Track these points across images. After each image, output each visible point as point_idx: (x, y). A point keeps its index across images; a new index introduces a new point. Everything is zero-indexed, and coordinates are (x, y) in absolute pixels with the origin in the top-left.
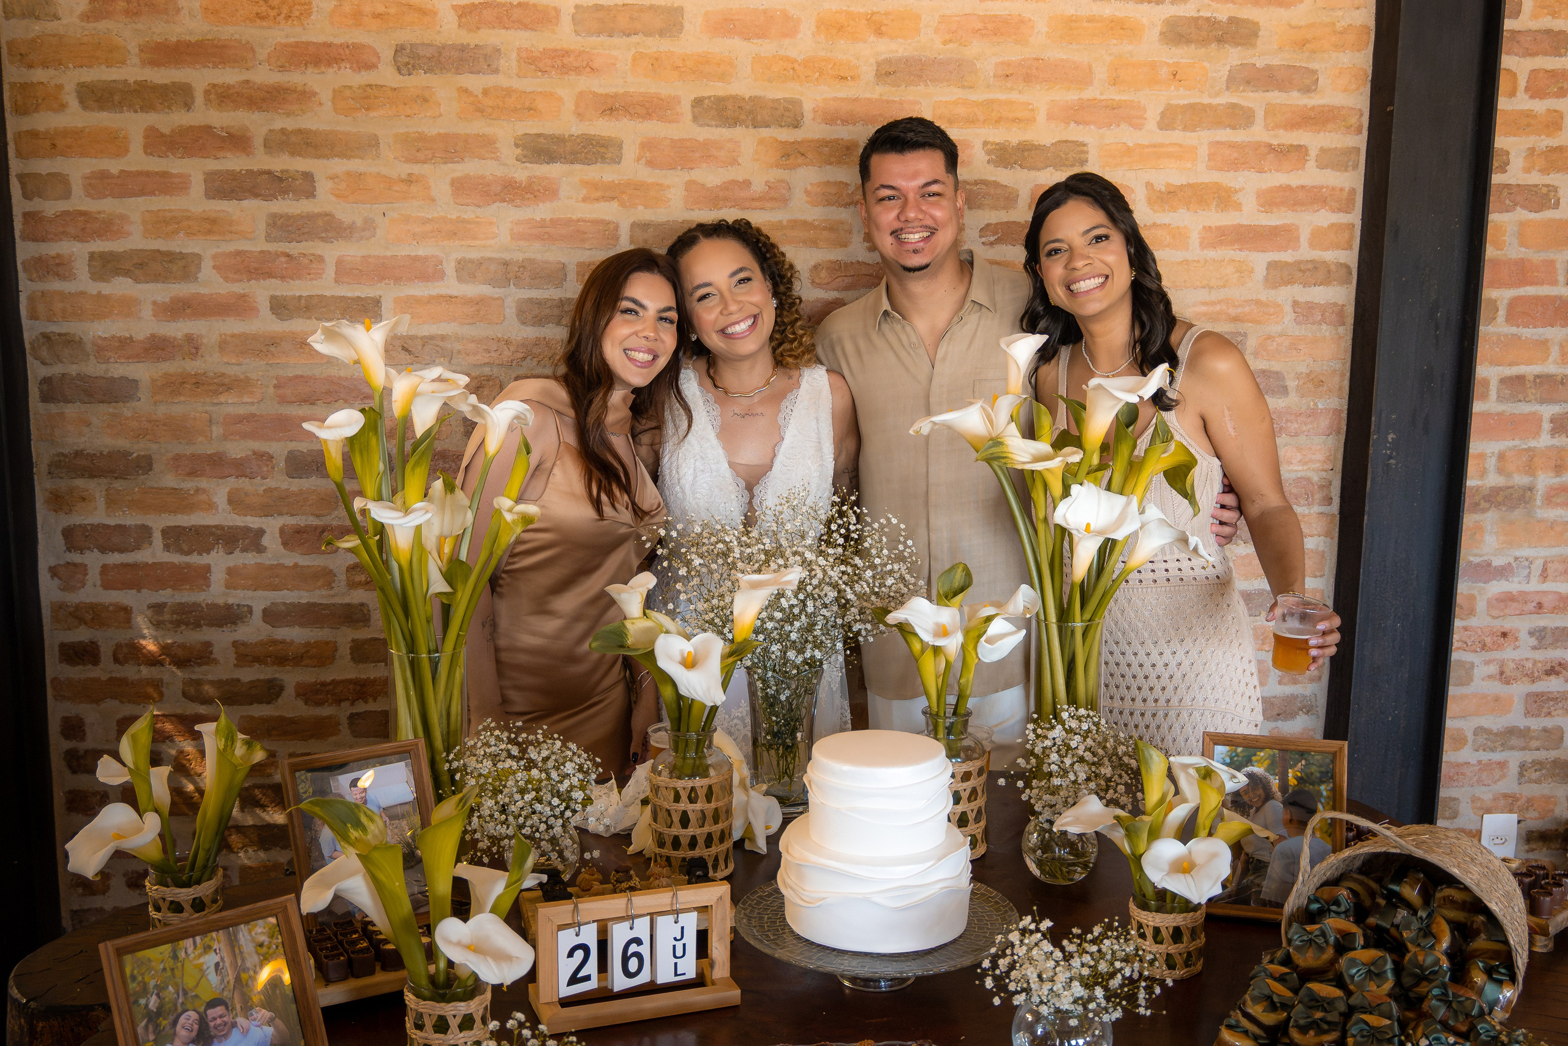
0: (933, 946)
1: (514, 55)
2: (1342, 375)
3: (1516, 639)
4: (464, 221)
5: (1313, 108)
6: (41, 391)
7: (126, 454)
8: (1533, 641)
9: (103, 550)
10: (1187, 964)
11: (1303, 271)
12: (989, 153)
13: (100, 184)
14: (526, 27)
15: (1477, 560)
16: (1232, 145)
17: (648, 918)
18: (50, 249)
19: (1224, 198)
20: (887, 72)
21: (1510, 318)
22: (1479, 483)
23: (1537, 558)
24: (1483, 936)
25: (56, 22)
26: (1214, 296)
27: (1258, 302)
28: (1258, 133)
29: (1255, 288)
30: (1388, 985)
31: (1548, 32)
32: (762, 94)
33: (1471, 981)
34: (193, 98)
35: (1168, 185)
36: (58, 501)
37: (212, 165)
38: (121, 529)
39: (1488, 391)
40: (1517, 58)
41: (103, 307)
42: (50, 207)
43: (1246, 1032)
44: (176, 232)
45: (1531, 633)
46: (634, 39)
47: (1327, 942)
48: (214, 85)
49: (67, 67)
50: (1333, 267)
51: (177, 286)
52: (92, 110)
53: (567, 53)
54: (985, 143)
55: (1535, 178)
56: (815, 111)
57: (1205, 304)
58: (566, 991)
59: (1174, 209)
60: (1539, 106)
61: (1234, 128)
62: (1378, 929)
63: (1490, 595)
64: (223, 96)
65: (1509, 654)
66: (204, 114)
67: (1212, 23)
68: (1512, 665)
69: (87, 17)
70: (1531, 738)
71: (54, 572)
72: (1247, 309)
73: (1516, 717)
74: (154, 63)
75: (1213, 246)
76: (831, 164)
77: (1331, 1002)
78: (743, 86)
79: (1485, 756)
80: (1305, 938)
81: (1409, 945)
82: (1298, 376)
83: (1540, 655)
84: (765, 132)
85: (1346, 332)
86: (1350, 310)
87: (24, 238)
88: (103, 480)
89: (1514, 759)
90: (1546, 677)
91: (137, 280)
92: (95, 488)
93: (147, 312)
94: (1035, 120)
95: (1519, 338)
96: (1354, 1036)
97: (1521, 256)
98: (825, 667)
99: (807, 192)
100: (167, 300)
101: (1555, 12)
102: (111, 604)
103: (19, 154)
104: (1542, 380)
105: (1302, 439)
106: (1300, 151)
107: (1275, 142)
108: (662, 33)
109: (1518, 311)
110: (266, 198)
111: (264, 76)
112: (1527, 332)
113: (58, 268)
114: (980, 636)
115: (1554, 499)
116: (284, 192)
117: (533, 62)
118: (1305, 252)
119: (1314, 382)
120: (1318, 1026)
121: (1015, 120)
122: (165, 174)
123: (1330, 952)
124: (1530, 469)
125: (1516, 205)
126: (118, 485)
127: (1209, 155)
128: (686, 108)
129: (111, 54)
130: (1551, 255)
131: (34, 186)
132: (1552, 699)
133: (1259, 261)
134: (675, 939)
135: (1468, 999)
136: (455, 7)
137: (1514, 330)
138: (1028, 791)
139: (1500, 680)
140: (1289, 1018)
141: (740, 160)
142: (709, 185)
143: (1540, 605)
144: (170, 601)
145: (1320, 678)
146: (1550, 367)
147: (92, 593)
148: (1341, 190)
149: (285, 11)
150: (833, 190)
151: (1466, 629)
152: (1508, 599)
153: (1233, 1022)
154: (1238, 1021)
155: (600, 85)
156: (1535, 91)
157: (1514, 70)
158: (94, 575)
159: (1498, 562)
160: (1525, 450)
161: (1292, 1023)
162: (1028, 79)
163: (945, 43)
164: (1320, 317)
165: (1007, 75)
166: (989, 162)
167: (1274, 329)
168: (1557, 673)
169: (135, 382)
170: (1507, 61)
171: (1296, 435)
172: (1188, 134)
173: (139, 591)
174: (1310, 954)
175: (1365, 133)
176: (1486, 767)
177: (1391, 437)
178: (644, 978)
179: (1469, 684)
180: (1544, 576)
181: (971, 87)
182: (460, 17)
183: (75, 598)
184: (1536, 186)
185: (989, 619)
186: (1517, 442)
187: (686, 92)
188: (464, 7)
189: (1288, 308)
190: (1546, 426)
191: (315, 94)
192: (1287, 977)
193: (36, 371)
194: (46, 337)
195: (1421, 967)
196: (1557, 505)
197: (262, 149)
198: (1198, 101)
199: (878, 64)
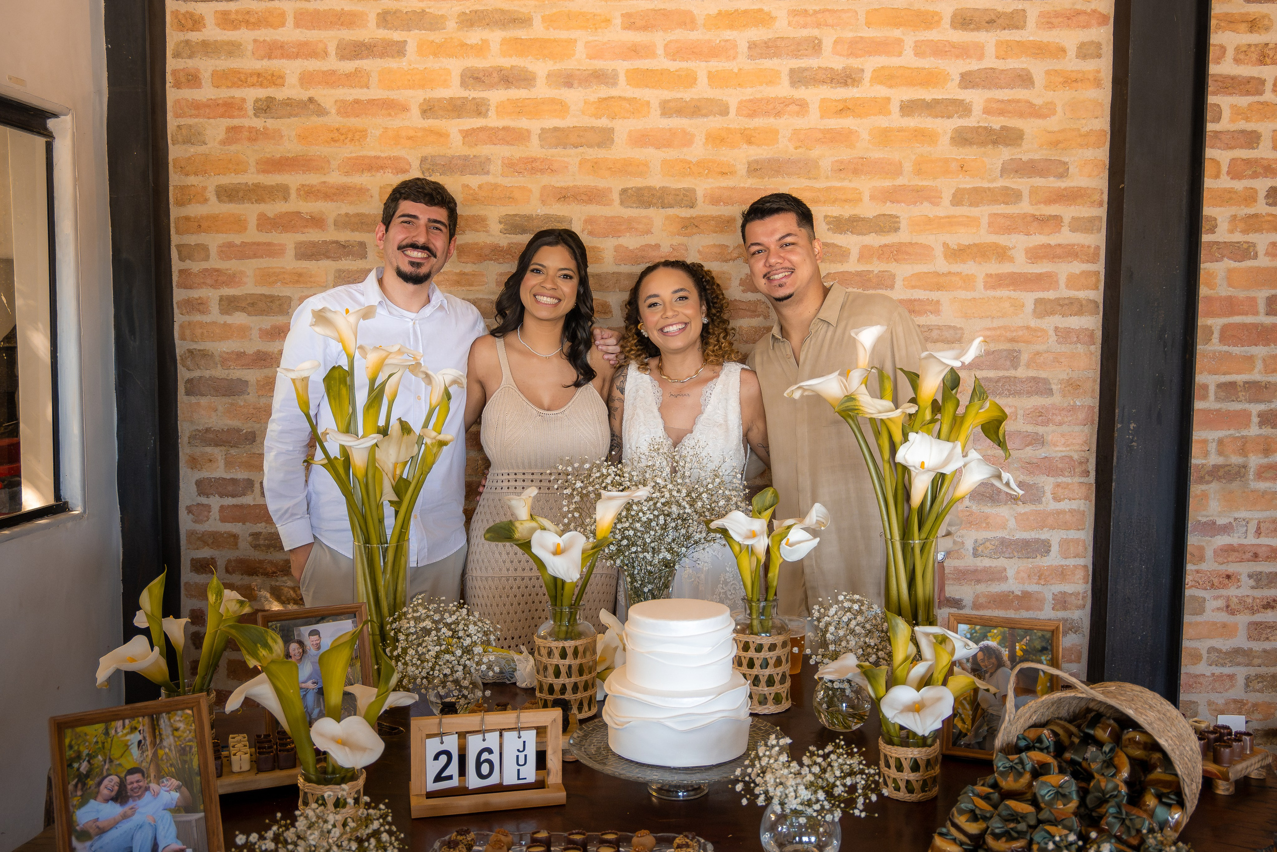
0: (714, 763)
1: (500, 162)
2: (1095, 381)
3: (1239, 580)
4: (464, 274)
5: (1065, 189)
6: (186, 388)
7: (238, 431)
8: (1252, 582)
9: (221, 496)
10: (923, 790)
11: (1062, 306)
12: (828, 223)
13: (229, 251)
14: (508, 143)
15: (1204, 520)
16: (1005, 216)
17: (498, 733)
18: (195, 294)
19: (1002, 254)
20: (755, 169)
21: (1223, 339)
22: (1204, 462)
23: (1252, 519)
24: (1159, 770)
25: (204, 146)
26: (996, 323)
27: (1028, 328)
28: (1025, 207)
29: (1026, 318)
30: (1073, 805)
31: (1243, 132)
32: (667, 185)
33: (1145, 804)
34: (289, 194)
35: (959, 245)
36: (194, 463)
37: (300, 237)
38: (234, 481)
39: (1207, 393)
40: (1219, 151)
41: (227, 332)
42: (195, 266)
43: (954, 840)
44: (275, 282)
45: (1250, 576)
46: (580, 150)
47: (1024, 768)
48: (303, 185)
49: (210, 175)
50: (1084, 302)
51: (275, 318)
52: (225, 202)
53: (535, 160)
54: (826, 217)
55: (1237, 237)
56: (705, 196)
57: (989, 329)
58: (432, 786)
59: (964, 262)
60: (1239, 185)
61: (1007, 203)
62: (1072, 762)
63: (1215, 546)
64: (308, 192)
65: (1233, 592)
66: (294, 204)
67: (988, 130)
68: (1235, 600)
69: (224, 143)
70: (1254, 658)
71: (189, 510)
72: (1020, 333)
73: (1241, 641)
74: (265, 171)
75: (994, 288)
76: (716, 232)
77: (1024, 817)
78: (656, 180)
79: (1218, 670)
80: (1007, 765)
81: (1096, 775)
82: (1061, 382)
83: (1258, 593)
84: (670, 211)
85: (1096, 349)
86: (1099, 334)
87: (178, 287)
88: (223, 448)
89: (1241, 672)
90: (1263, 610)
91: (249, 314)
92: (218, 453)
93: (255, 333)
94: (861, 200)
95: (1231, 354)
96: (1038, 843)
97: (1229, 294)
98: (677, 567)
99: (699, 251)
100: (269, 327)
101: (1248, 118)
102: (225, 533)
103: (177, 232)
104: (1250, 385)
105: (1065, 428)
106: (1057, 220)
107: (1037, 213)
108: (600, 145)
109: (1229, 335)
110: (335, 259)
111: (335, 178)
112: (1236, 350)
113: (198, 306)
114: (782, 540)
115: (1263, 475)
116: (347, 255)
117: (511, 166)
118: (1064, 292)
119: (1073, 386)
120: (1010, 834)
121: (846, 201)
122: (269, 244)
123: (1027, 777)
124: (1243, 451)
125: (1223, 256)
126: (233, 451)
127: (989, 223)
128: (616, 196)
129: (238, 167)
130: (1252, 294)
131: (187, 253)
132: (1269, 627)
133: (1029, 298)
134: (518, 750)
135: (1138, 817)
136: (461, 131)
137: (1226, 348)
138: (814, 657)
139: (1227, 611)
140: (988, 828)
141: (653, 230)
142: (631, 248)
143: (1256, 555)
144: (264, 531)
145: (1084, 606)
146: (1256, 376)
147: (214, 524)
148: (1089, 247)
149: (350, 136)
150: (718, 251)
151: (1198, 572)
152: (1229, 550)
153: (944, 830)
154: (949, 830)
155: (559, 181)
156: (1235, 174)
157: (1218, 159)
158: (215, 512)
159: (1221, 521)
160: (1238, 437)
161: (989, 832)
162: (856, 172)
163: (796, 148)
164: (1075, 339)
165: (840, 169)
166: (828, 230)
167: (1041, 348)
168: (1273, 608)
169: (246, 382)
170: (1210, 153)
171: (1060, 424)
172: (973, 209)
173: (244, 524)
174: (1011, 778)
175: (1106, 206)
176: (1218, 678)
177: (1132, 426)
178: (494, 780)
179: (1201, 614)
180: (1258, 532)
181: (815, 179)
182: (464, 137)
183: (201, 528)
184: (1238, 243)
185: (789, 527)
186: (1232, 432)
187: (616, 185)
188: (467, 131)
189: (1051, 332)
190: (1255, 420)
191: (368, 190)
192: (992, 796)
193: (183, 374)
194: (191, 352)
195: (1104, 792)
196: (1266, 479)
197: (333, 227)
198: (980, 185)
199: (749, 164)
